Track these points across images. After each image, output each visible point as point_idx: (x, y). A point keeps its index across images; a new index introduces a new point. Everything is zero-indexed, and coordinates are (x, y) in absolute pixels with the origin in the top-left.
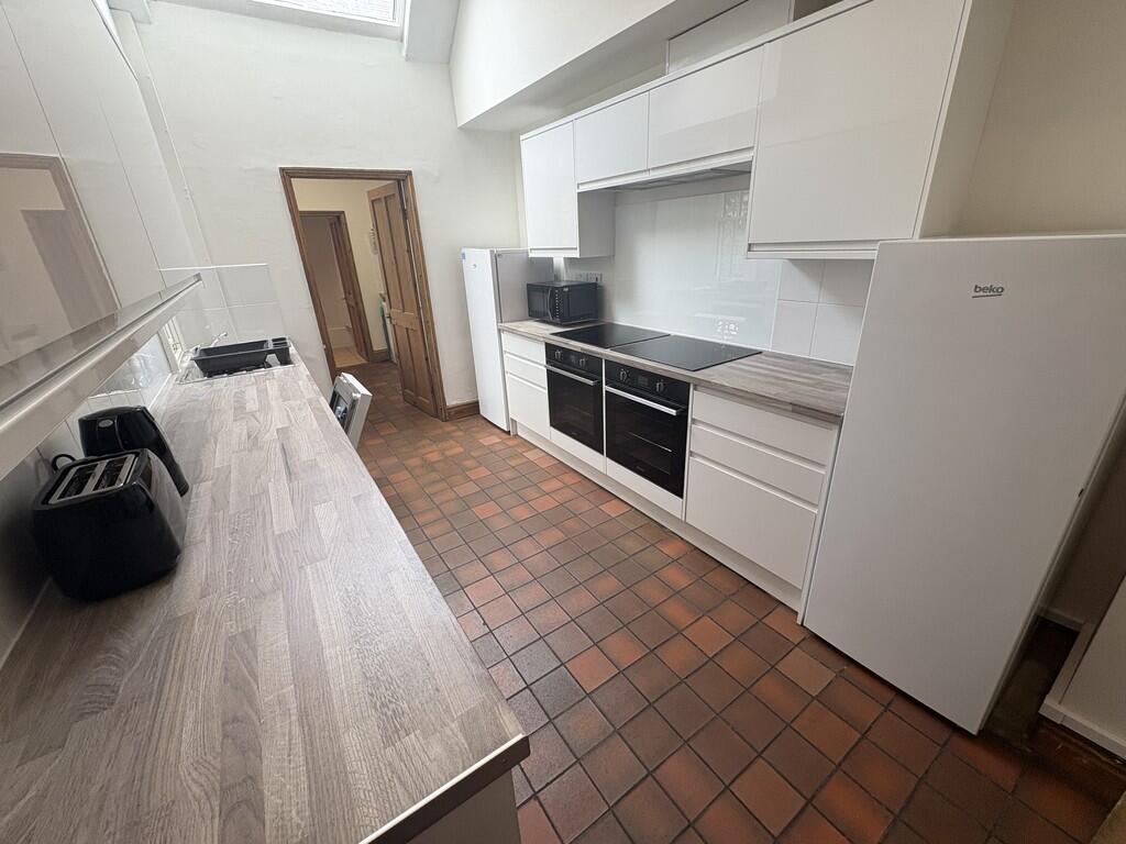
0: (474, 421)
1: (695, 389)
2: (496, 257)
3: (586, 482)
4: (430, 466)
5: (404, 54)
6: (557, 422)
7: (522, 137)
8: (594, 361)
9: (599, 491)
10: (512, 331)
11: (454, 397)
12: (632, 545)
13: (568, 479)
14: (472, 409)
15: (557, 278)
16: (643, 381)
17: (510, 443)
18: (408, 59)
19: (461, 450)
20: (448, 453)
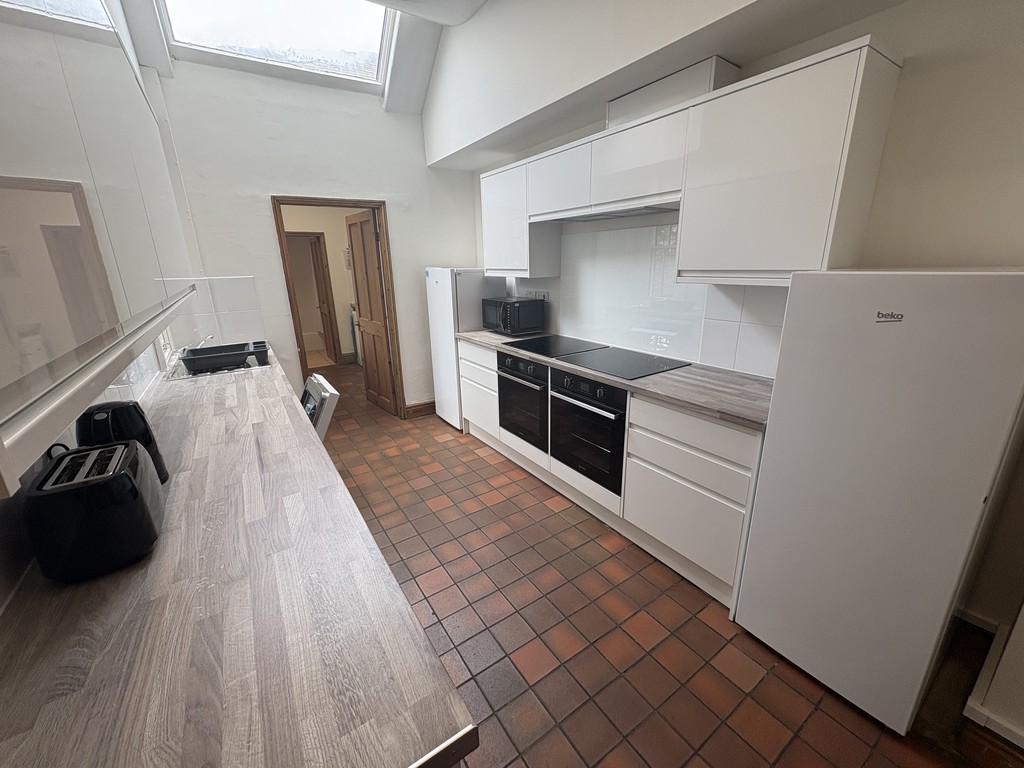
0: (431, 420)
1: (632, 396)
2: (456, 276)
3: (531, 479)
4: (387, 460)
5: (384, 106)
6: (507, 422)
7: (481, 176)
8: (541, 369)
9: (544, 487)
10: (468, 340)
11: (412, 397)
12: (574, 539)
13: (516, 475)
14: (429, 409)
15: (509, 295)
16: (585, 387)
17: (463, 441)
18: (387, 110)
19: (418, 446)
20: (406, 448)
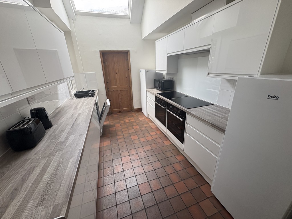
0: (140, 113)
1: (188, 114)
2: (147, 72)
3: (162, 134)
5: (130, 22)
6: (157, 117)
7: (156, 41)
8: (165, 102)
9: (165, 137)
10: (149, 91)
11: (136, 107)
13: (158, 132)
14: (140, 110)
15: (163, 78)
16: (176, 109)
17: (147, 120)
18: (131, 23)
19: (134, 120)
20: (131, 121)
